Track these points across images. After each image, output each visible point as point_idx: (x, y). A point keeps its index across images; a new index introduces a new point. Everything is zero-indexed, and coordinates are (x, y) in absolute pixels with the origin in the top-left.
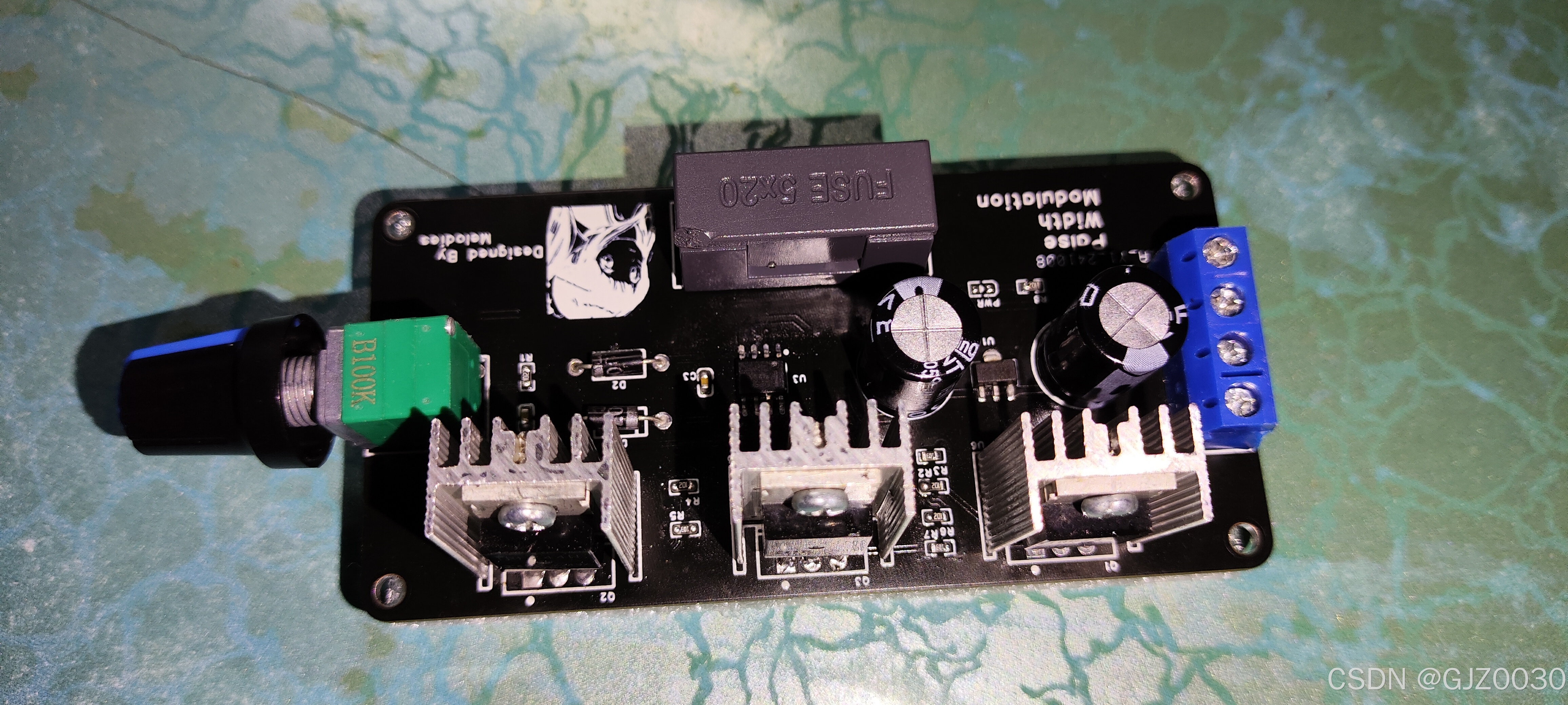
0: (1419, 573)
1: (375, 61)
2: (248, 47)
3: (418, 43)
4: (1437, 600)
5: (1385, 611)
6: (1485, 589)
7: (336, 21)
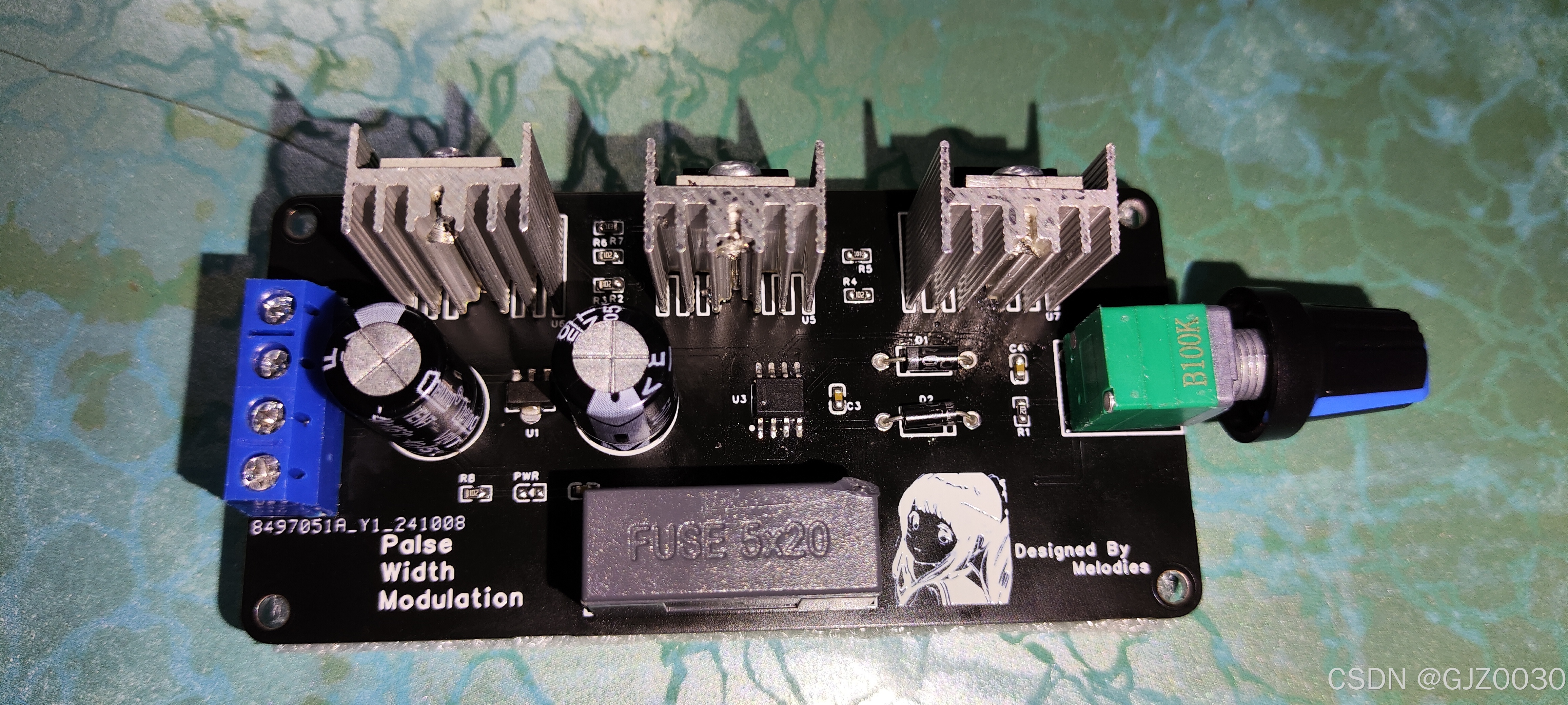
0: (1383, 477)
1: (259, 58)
2: (122, 56)
3: (303, 35)
4: (1404, 502)
5: (1353, 519)
6: (1449, 485)
7: (213, 21)
